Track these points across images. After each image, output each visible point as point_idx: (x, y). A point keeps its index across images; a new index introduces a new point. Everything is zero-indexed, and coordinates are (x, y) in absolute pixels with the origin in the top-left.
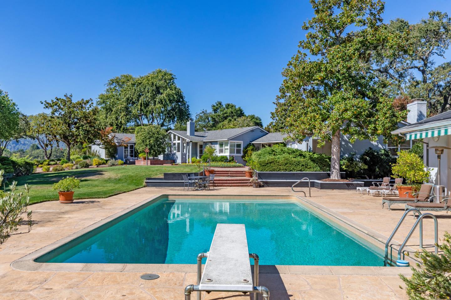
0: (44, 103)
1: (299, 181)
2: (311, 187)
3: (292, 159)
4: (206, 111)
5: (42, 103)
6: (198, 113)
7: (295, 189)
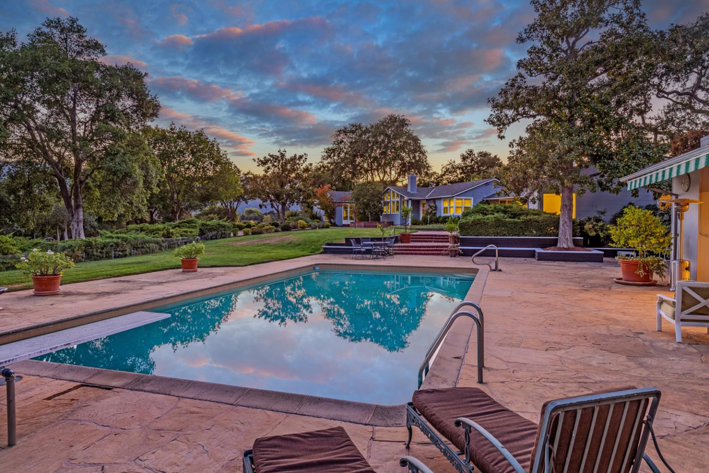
0: (257, 160)
1: (484, 249)
2: (499, 256)
3: (507, 220)
4: (454, 162)
5: (255, 161)
6: (444, 165)
7: (476, 259)
